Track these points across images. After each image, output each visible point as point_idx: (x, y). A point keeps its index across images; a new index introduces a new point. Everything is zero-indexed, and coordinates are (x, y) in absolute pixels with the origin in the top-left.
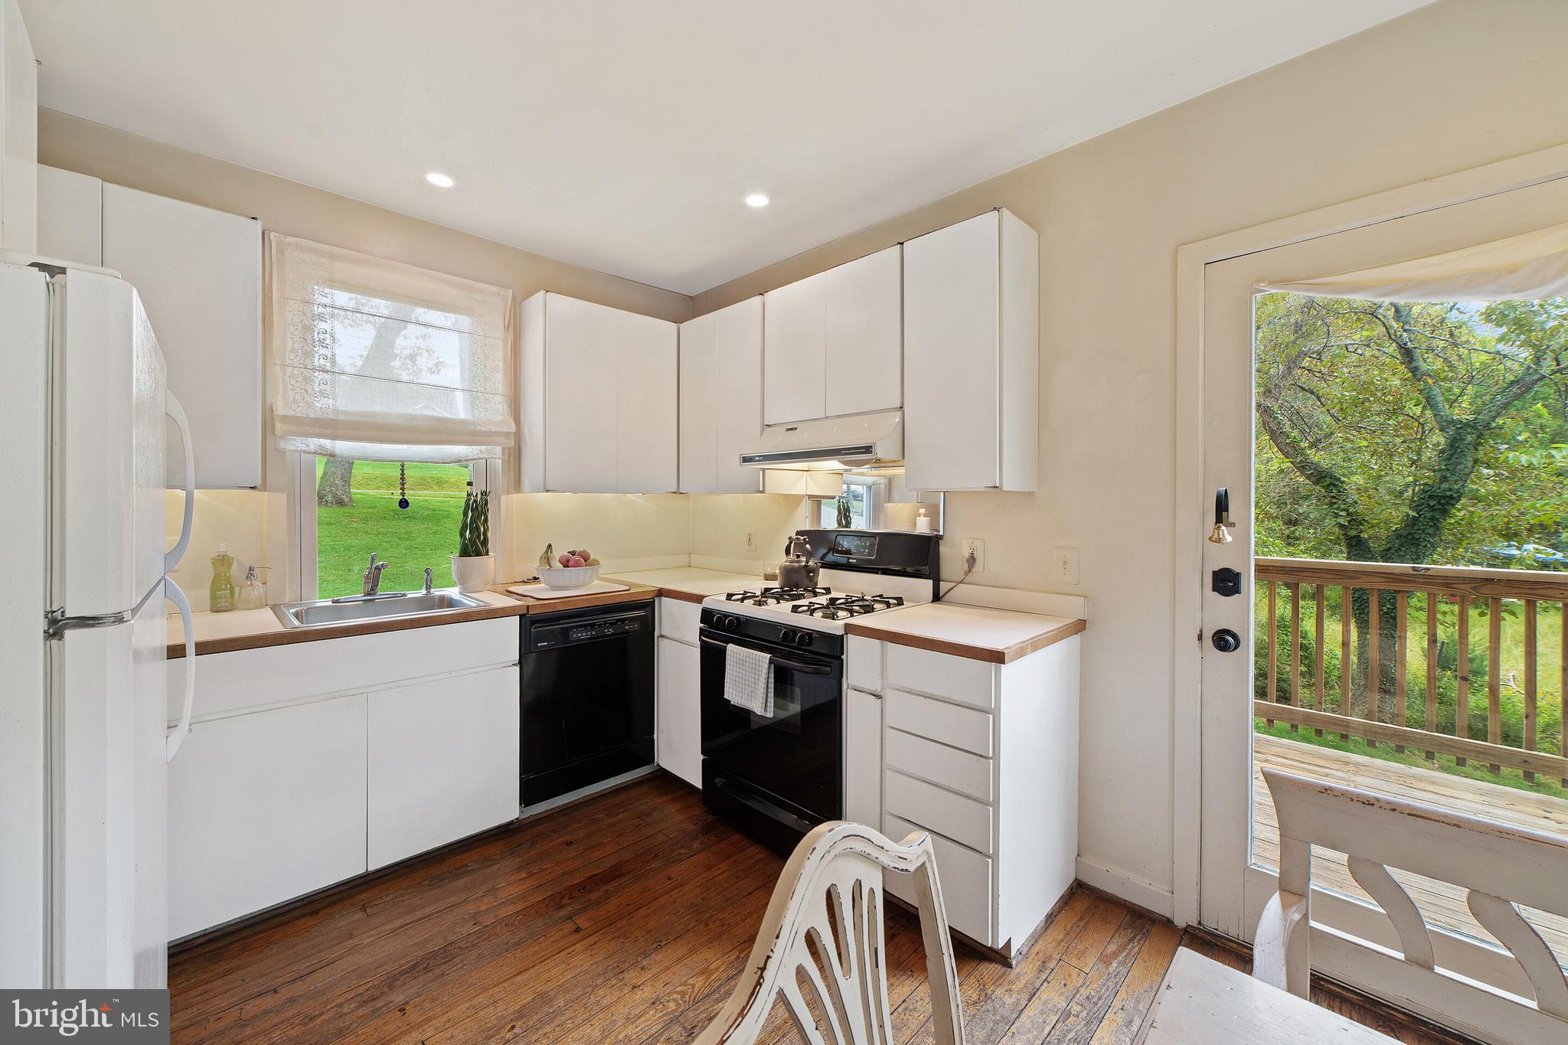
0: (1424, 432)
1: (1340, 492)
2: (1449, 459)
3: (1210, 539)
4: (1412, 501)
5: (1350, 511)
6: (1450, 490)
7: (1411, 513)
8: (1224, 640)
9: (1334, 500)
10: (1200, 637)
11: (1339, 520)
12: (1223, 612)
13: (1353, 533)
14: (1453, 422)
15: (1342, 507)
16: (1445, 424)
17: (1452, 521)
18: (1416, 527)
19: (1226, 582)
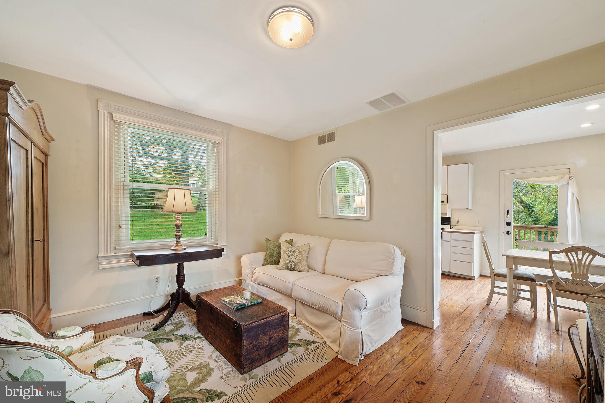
1: (532, 211)
3: (506, 217)
5: (536, 216)
8: (508, 233)
10: (504, 233)
11: (532, 219)
12: (508, 228)
15: (533, 215)
19: (508, 224)
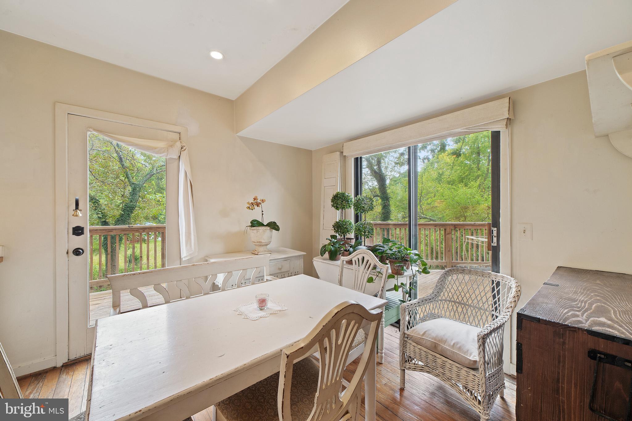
0: (125, 186)
1: (98, 205)
2: (132, 195)
3: (73, 215)
4: (122, 209)
5: (103, 212)
6: (133, 205)
7: (122, 212)
8: (77, 252)
9: (97, 208)
10: (67, 253)
12: (77, 242)
13: (104, 220)
14: (133, 183)
15: (100, 210)
16: (132, 184)
17: (133, 215)
18: (124, 217)
19: (78, 231)
